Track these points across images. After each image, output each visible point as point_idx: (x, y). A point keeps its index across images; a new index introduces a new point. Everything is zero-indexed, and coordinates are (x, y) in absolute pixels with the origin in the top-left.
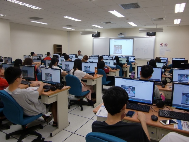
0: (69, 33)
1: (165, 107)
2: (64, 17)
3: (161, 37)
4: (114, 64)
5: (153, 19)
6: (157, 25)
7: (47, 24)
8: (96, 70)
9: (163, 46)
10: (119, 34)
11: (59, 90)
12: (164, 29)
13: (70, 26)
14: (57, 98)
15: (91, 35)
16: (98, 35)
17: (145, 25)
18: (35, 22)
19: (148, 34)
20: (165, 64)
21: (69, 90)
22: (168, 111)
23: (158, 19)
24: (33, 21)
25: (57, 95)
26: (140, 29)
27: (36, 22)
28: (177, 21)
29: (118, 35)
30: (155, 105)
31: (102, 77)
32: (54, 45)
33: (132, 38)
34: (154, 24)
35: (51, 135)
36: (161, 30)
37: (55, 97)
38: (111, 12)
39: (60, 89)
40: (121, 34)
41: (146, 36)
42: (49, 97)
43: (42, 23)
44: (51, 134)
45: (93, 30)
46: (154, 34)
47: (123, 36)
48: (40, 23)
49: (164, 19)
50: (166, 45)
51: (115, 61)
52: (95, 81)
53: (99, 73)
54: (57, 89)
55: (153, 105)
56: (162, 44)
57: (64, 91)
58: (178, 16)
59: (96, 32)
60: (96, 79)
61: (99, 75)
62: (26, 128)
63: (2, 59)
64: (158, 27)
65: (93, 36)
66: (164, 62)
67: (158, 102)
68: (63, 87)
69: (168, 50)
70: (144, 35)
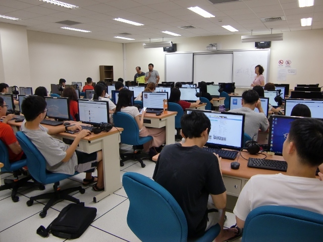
0: (124, 45)
1: (260, 153)
2: (116, 19)
3: (279, 49)
4: (197, 95)
5: (263, 19)
6: (272, 29)
7: (87, 32)
8: (166, 103)
9: (284, 64)
10: (208, 45)
11: (106, 133)
12: (284, 35)
13: (125, 34)
14: (102, 145)
15: (162, 48)
16: (173, 49)
17: (252, 30)
18: (68, 28)
19: (258, 45)
20: (279, 93)
21: (121, 133)
22: (262, 160)
23: (273, 19)
24: (65, 28)
25: (102, 141)
26: (243, 37)
27: (70, 29)
28: (306, 22)
29: (208, 47)
30: (246, 150)
31: (176, 115)
32: (101, 67)
33: (231, 52)
34: (266, 28)
35: (95, 201)
36: (278, 37)
37: (100, 143)
38: (191, 9)
39: (108, 131)
40: (212, 45)
41: (255, 49)
42: (89, 142)
43: (80, 30)
44: (95, 199)
45: (165, 40)
46: (267, 45)
47: (214, 48)
48: (76, 30)
49: (283, 18)
50: (288, 63)
51: (198, 90)
52: (163, 121)
53: (170, 108)
54: (102, 131)
55: (242, 151)
56: (282, 62)
57: (113, 135)
58: (306, 12)
59: (170, 43)
60: (166, 118)
61: (169, 113)
62: (58, 189)
63: (17, 90)
64: (275, 32)
65: (164, 51)
66: (277, 91)
67: (250, 145)
68: (111, 128)
69: (292, 71)
70: (251, 46)
